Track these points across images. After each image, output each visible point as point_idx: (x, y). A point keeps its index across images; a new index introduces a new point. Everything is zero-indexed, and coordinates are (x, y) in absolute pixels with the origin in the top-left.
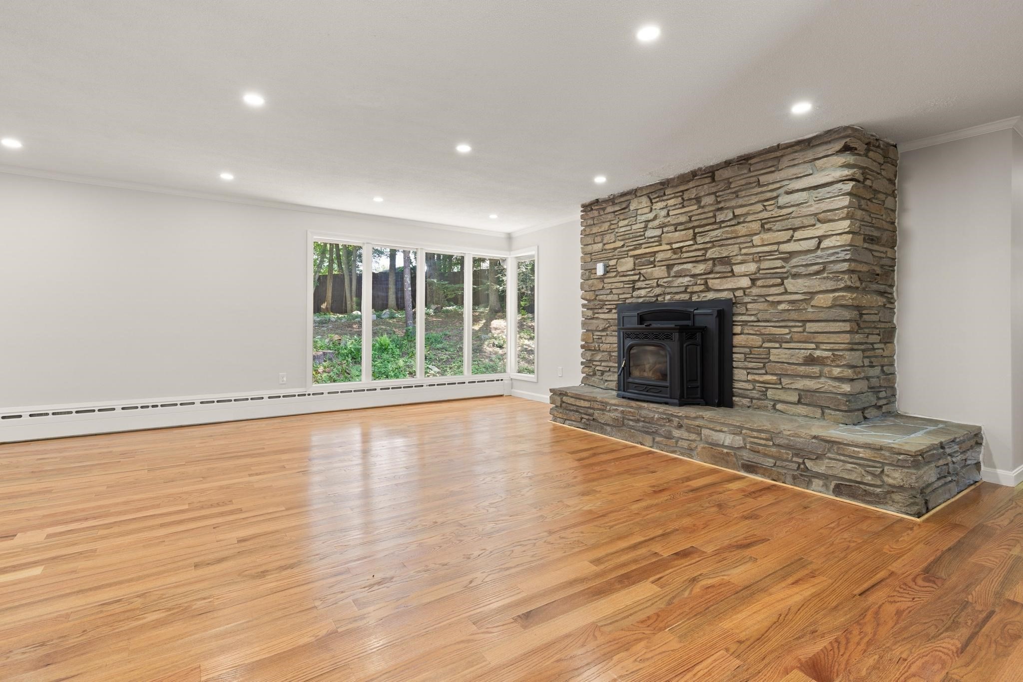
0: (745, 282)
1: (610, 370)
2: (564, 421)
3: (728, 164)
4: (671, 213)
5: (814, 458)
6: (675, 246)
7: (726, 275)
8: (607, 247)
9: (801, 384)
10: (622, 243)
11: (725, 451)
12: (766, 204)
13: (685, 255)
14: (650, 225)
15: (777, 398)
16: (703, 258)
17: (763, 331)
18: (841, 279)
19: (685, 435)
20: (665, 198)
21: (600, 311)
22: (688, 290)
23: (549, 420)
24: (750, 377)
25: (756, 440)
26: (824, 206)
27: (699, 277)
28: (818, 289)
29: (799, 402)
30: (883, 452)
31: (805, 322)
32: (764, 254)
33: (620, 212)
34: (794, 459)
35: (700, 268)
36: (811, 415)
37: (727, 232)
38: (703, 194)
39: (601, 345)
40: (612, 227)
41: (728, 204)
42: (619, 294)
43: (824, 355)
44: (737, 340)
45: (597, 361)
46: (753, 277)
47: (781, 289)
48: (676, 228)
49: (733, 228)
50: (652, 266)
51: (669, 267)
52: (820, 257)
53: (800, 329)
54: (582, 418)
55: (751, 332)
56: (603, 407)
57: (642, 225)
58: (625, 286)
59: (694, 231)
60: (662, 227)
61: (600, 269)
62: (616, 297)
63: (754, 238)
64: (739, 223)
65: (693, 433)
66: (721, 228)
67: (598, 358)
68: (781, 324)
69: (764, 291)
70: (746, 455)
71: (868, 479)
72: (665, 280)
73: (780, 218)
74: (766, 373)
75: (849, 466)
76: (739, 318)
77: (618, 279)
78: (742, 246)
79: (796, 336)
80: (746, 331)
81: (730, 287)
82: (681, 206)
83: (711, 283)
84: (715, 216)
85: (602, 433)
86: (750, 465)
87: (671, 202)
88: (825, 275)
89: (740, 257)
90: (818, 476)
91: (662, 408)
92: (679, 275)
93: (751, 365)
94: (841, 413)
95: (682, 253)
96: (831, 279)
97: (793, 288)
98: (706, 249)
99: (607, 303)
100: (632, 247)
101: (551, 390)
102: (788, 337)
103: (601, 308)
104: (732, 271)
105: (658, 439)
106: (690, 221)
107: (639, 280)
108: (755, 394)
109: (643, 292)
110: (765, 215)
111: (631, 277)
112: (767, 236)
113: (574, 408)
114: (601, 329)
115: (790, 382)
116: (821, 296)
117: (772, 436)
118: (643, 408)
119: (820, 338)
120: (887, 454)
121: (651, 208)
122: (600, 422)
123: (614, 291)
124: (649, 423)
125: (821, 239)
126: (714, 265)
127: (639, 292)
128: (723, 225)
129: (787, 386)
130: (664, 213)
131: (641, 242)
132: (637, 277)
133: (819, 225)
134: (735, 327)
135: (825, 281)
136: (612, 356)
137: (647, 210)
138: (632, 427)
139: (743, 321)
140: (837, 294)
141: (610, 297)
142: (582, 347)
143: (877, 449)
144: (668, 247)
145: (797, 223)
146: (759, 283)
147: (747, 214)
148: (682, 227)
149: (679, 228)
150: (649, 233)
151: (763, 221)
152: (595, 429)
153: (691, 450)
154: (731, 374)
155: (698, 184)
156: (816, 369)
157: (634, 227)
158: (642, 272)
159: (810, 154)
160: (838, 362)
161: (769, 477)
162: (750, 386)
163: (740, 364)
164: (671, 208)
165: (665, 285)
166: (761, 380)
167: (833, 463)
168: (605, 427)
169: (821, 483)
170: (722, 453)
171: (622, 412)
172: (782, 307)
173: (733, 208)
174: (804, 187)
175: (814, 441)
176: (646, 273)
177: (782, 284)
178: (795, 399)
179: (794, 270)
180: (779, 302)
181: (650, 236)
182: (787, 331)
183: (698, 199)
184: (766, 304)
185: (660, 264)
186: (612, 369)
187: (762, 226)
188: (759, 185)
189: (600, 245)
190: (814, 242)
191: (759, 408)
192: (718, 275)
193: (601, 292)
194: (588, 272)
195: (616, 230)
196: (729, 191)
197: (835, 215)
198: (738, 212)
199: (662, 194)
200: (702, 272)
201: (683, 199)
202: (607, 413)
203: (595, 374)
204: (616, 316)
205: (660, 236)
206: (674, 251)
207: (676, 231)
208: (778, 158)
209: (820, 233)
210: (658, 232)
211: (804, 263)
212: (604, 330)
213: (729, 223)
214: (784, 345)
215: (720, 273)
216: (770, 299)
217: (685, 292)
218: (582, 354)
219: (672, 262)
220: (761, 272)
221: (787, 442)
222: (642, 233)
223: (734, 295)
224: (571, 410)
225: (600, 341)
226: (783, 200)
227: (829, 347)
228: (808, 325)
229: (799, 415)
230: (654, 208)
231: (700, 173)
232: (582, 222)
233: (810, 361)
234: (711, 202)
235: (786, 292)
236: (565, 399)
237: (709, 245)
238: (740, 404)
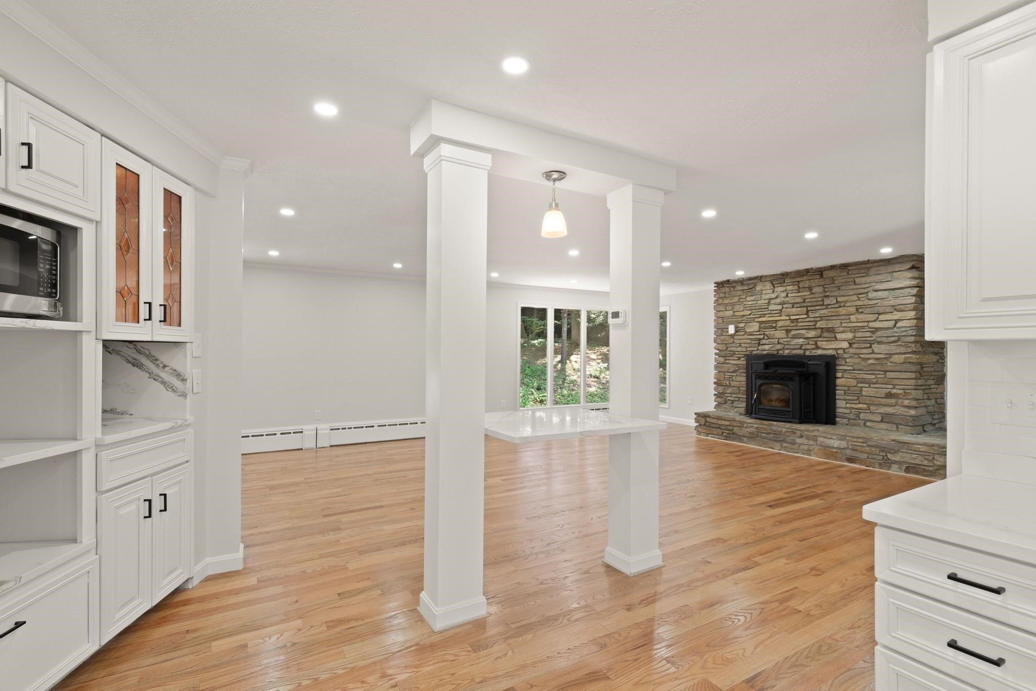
0: (845, 345)
1: (739, 400)
2: (708, 434)
3: (833, 267)
4: (789, 295)
5: (893, 452)
6: (792, 317)
7: (831, 339)
8: (737, 314)
9: (883, 410)
10: (749, 312)
11: (834, 450)
12: (859, 296)
13: (800, 324)
14: (772, 301)
15: (866, 418)
16: (814, 327)
17: (857, 376)
18: (910, 347)
19: (806, 441)
20: (784, 285)
21: (731, 358)
22: (803, 348)
23: (694, 434)
24: (848, 405)
25: (855, 443)
26: (898, 301)
27: (811, 340)
28: (895, 352)
29: (882, 421)
30: (934, 447)
31: (886, 372)
32: (858, 328)
33: (748, 291)
34: (881, 453)
35: (812, 334)
36: (890, 429)
37: (832, 312)
38: (814, 285)
39: (731, 382)
40: (741, 300)
41: (832, 294)
42: (746, 348)
43: (898, 392)
44: (838, 382)
45: (728, 393)
46: (850, 342)
47: (870, 351)
48: (793, 306)
49: (836, 309)
50: (775, 330)
51: (788, 331)
52: (897, 332)
53: (882, 376)
54: (723, 433)
55: (849, 377)
56: (741, 425)
57: (767, 301)
58: (752, 342)
59: (807, 309)
60: (782, 304)
61: (731, 329)
62: (744, 349)
63: (851, 317)
64: (840, 307)
65: (811, 440)
66: (827, 308)
67: (729, 391)
68: (870, 372)
69: (858, 351)
70: (849, 453)
71: (926, 462)
72: (785, 340)
73: (869, 306)
74: (860, 403)
75: (914, 456)
76: (840, 368)
77: (745, 337)
78: (842, 321)
79: (880, 380)
80: (845, 376)
81: (834, 347)
82: (797, 291)
83: (819, 344)
84: (823, 300)
85: (740, 442)
86: (852, 458)
87: (789, 288)
88: (899, 343)
89: (841, 329)
90: (895, 462)
91: (788, 425)
92: (795, 337)
93: (848, 398)
94: (909, 428)
95: (798, 322)
96: (903, 346)
97: (878, 350)
98: (816, 322)
99: (736, 353)
100: (758, 316)
101: (696, 414)
102: (875, 380)
103: (731, 356)
104: (835, 337)
105: (785, 445)
106: (804, 301)
107: (763, 339)
108: (852, 416)
109: (767, 347)
110: (859, 303)
111: (757, 336)
112: (860, 316)
113: (717, 426)
114: (731, 371)
115: (875, 408)
116: (897, 356)
117: (866, 440)
118: (774, 425)
119: (896, 382)
120: (936, 448)
121: (774, 290)
122: (739, 435)
123: (743, 345)
124: (778, 435)
125: (897, 321)
126: (822, 332)
127: (764, 346)
128: (828, 307)
129: (873, 411)
130: (784, 294)
131: (765, 313)
132: (762, 337)
133: (895, 313)
134: (837, 373)
135: (899, 347)
136: (740, 390)
137: (771, 291)
138: (764, 438)
139: (843, 370)
140: (907, 356)
141: (739, 349)
142: (715, 383)
143: (930, 446)
144: (787, 318)
145: (881, 310)
146: (855, 346)
147: (847, 301)
148: (798, 305)
149: (795, 306)
150: (772, 307)
151: (858, 307)
152: (735, 440)
153: (810, 451)
154: (835, 403)
155: (810, 278)
156: (893, 401)
157: (759, 302)
158: (766, 333)
159: (890, 268)
160: (907, 397)
161: (863, 465)
162: (848, 411)
163: (841, 397)
164: (789, 292)
165: (785, 343)
166: (856, 407)
167: (904, 455)
168: (742, 438)
169: (897, 466)
170: (832, 452)
171: (757, 428)
172: (870, 362)
173: (836, 297)
174: (886, 288)
175: (893, 442)
176: (769, 334)
177: (871, 347)
178: (879, 419)
179: (879, 339)
180: (869, 359)
181: (773, 309)
182: (874, 377)
183: (810, 289)
184: (859, 359)
185: (780, 329)
186: (740, 399)
187: (857, 310)
188: (855, 283)
189: (731, 312)
190: (892, 323)
191: (854, 425)
192: (825, 339)
193: (733, 345)
194: (720, 330)
195: (745, 303)
196: (833, 285)
197: (906, 307)
198: (839, 299)
199: (782, 282)
200: (813, 336)
201: (799, 286)
202: (744, 429)
203: (726, 403)
204: (745, 362)
205: (781, 310)
206: (792, 321)
207: (793, 307)
208: (869, 269)
209: (896, 317)
210: (779, 307)
211: (885, 335)
212: (733, 372)
213: (833, 306)
214: (872, 386)
215: (826, 338)
216: (862, 356)
217: (800, 348)
218: (715, 388)
219: (790, 328)
220: (856, 339)
221: (876, 443)
222: (767, 307)
223: (837, 353)
224: (713, 427)
225: (731, 379)
226: (872, 295)
227: (901, 387)
228: (888, 374)
229: (882, 429)
230: (775, 290)
231: (812, 271)
232: (715, 295)
233: (889, 395)
234: (820, 291)
235: (873, 353)
236: (708, 419)
237: (818, 319)
238: (841, 422)
